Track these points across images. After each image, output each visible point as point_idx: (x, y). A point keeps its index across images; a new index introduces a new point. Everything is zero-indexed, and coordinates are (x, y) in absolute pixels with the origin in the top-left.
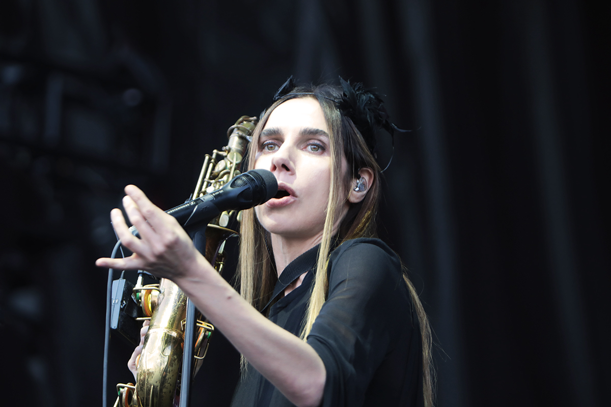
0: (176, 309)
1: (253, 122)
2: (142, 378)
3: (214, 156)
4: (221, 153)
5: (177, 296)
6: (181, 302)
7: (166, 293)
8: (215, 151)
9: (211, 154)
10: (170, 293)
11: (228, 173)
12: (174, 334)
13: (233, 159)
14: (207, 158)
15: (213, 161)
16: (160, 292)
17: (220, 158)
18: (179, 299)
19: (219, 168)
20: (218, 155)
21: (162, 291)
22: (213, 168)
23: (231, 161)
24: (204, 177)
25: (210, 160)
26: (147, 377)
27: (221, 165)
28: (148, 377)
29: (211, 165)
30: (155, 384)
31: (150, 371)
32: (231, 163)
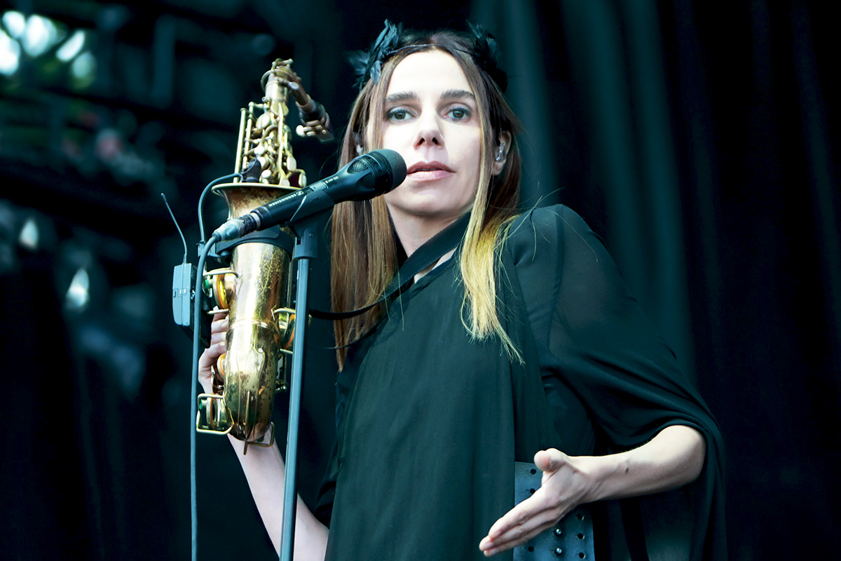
0: (263, 295)
1: (288, 65)
2: (233, 383)
3: (251, 110)
4: (260, 106)
5: (260, 279)
6: (267, 286)
7: (245, 277)
8: (251, 104)
9: (248, 108)
10: (250, 276)
11: (276, 129)
12: (264, 325)
13: (278, 111)
14: (243, 112)
15: (250, 116)
16: (237, 276)
17: (258, 112)
18: (264, 283)
19: (262, 124)
20: (255, 109)
21: (240, 274)
22: (254, 125)
23: (276, 113)
24: (245, 136)
25: (247, 114)
26: (241, 381)
27: (263, 121)
28: (243, 382)
29: (250, 122)
30: (252, 390)
31: (244, 373)
32: (276, 117)
